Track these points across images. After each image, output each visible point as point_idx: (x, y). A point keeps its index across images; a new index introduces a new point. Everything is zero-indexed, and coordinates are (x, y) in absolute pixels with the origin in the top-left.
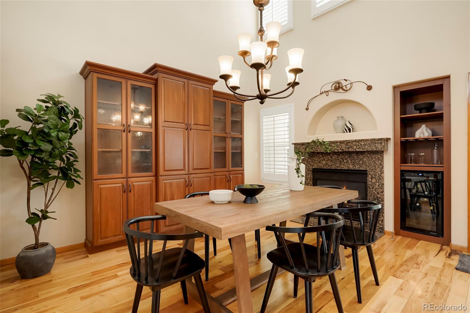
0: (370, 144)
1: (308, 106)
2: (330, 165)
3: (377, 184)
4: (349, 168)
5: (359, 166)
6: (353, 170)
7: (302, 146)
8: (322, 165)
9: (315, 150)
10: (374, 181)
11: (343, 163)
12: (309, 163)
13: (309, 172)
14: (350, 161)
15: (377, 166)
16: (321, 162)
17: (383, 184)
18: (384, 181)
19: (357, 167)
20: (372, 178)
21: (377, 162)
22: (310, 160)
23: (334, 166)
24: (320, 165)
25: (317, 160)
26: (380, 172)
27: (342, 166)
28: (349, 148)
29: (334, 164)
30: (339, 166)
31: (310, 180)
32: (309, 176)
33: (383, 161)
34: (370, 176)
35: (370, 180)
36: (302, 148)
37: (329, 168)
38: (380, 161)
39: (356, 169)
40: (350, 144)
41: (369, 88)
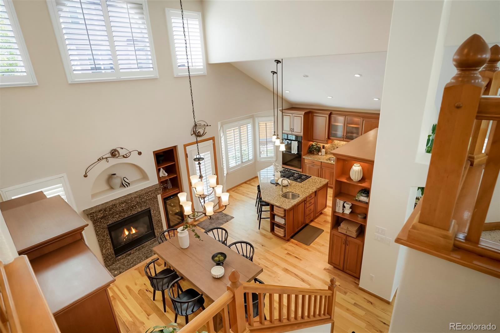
0: (154, 192)
1: (86, 174)
2: (123, 216)
3: (157, 213)
4: (138, 211)
5: (144, 207)
6: (141, 211)
7: (99, 213)
8: (115, 219)
9: (114, 211)
10: (155, 212)
11: (133, 210)
12: (102, 222)
13: (105, 230)
14: (138, 206)
15: (155, 203)
16: (115, 216)
17: (160, 211)
18: (160, 210)
19: (143, 208)
20: (153, 211)
21: (155, 200)
22: (103, 220)
23: (126, 215)
24: (114, 219)
25: (111, 217)
26: (157, 206)
27: (133, 212)
28: (142, 199)
29: (126, 213)
30: (131, 213)
31: (107, 235)
32: (106, 233)
33: (157, 199)
34: (152, 210)
35: (153, 212)
36: (100, 214)
37: (123, 218)
38: (156, 199)
39: (143, 210)
40: (142, 196)
41: (140, 153)
